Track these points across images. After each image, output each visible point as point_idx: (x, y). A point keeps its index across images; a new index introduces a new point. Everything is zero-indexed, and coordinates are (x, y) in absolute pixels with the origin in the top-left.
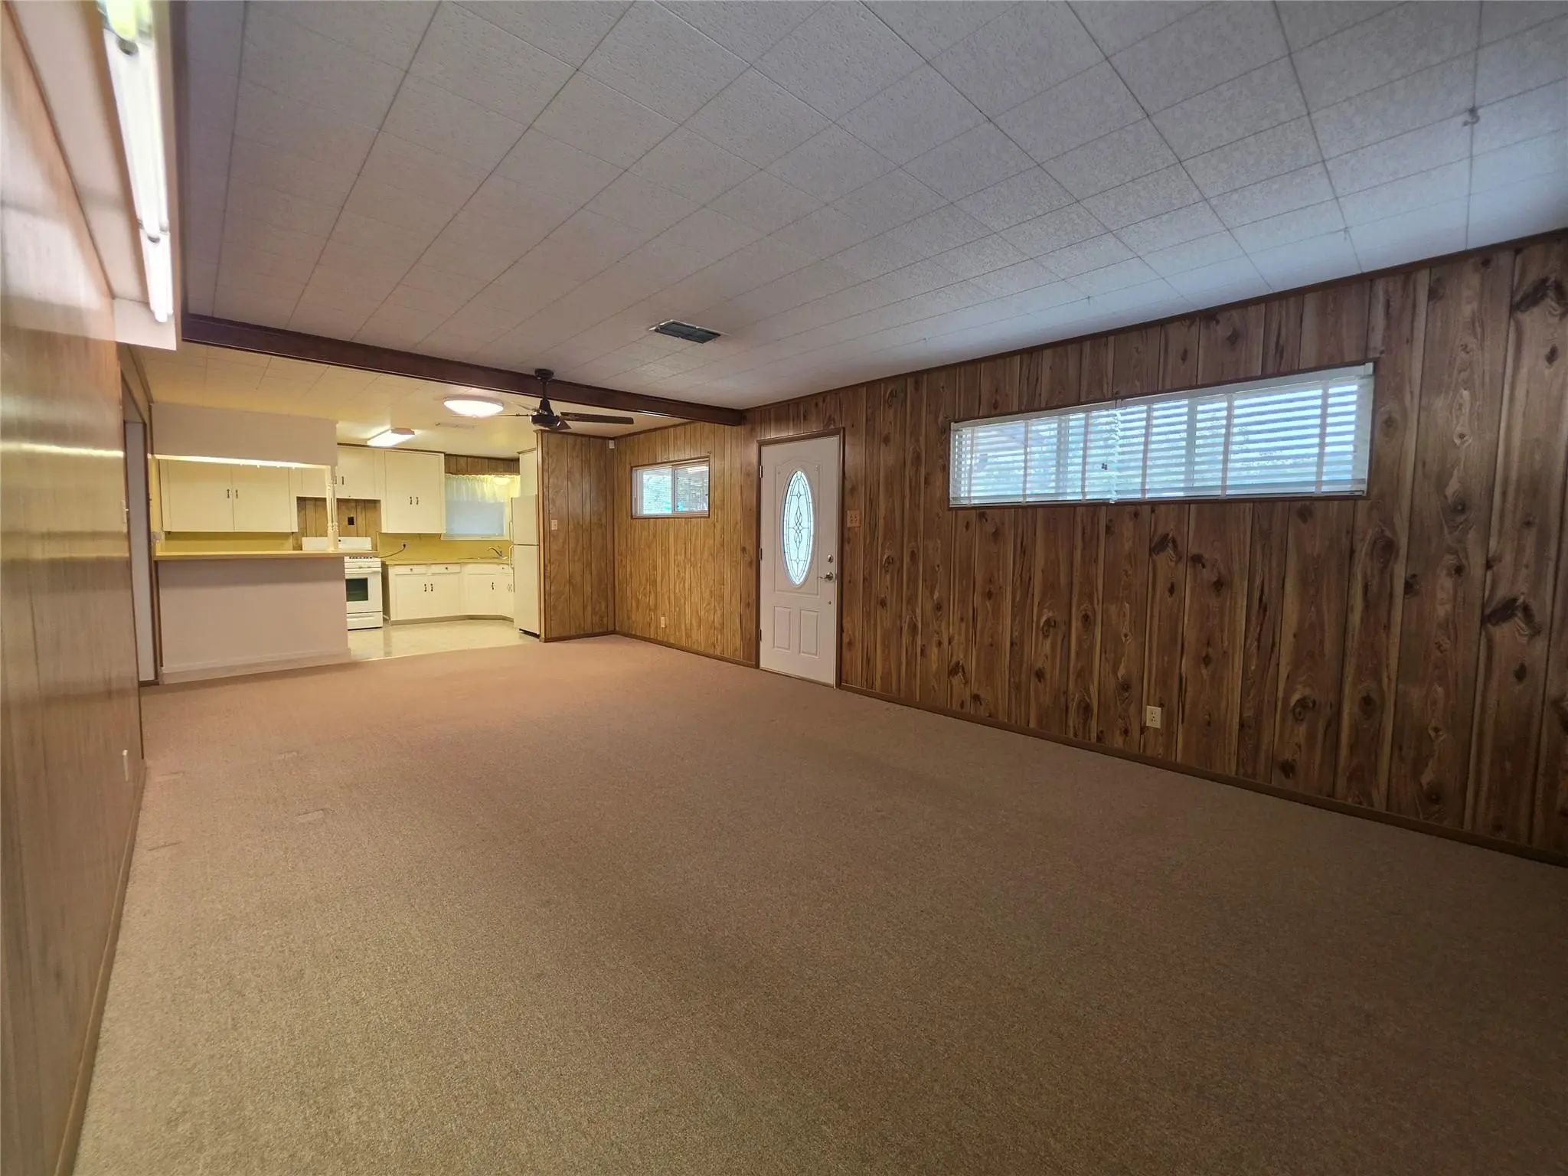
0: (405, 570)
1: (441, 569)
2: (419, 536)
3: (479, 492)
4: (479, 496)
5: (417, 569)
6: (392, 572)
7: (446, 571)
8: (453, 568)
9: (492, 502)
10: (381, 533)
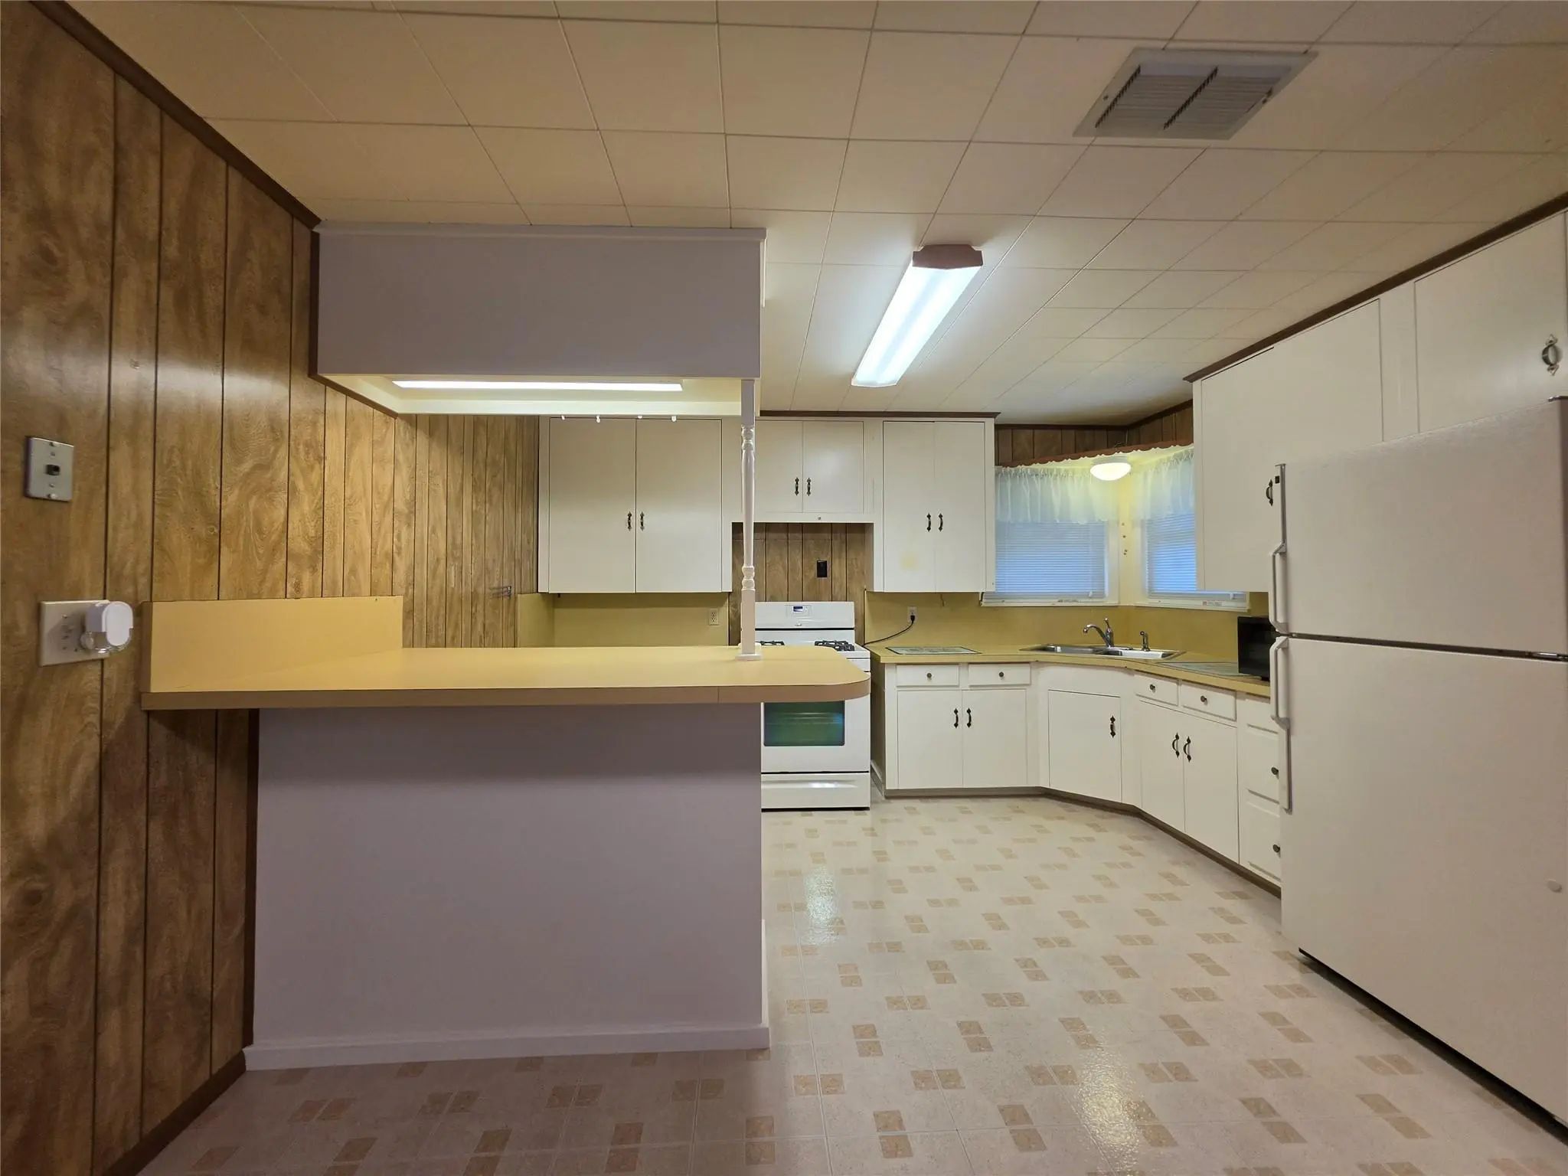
0: (917, 675)
1: (989, 675)
2: (942, 598)
3: (1056, 500)
4: (1057, 510)
5: (942, 675)
6: (892, 680)
7: (999, 681)
8: (1014, 674)
9: (1083, 522)
10: (873, 593)
